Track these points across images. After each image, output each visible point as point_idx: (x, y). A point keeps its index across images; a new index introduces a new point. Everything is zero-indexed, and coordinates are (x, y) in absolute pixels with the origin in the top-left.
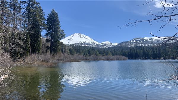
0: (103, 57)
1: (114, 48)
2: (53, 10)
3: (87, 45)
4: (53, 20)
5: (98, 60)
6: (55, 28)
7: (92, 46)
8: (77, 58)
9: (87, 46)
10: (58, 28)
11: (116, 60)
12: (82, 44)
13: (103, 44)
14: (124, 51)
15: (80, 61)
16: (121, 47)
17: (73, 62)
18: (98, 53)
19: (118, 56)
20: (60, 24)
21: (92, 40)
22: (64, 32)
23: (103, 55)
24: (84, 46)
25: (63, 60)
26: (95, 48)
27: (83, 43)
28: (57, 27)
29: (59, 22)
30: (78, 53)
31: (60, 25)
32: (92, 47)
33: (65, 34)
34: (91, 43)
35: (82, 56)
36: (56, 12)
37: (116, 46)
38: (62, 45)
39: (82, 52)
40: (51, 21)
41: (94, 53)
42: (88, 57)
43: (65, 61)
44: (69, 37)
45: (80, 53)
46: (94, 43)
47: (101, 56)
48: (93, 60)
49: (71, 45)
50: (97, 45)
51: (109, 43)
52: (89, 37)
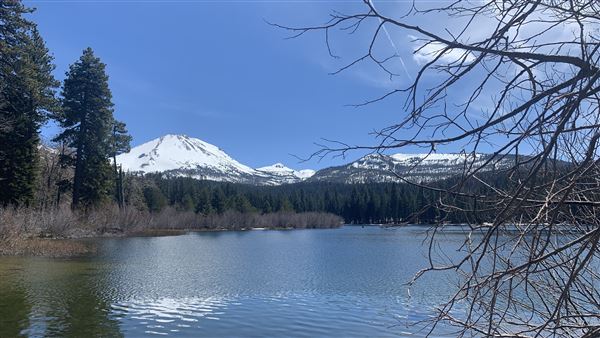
0: (264, 219)
1: (301, 186)
2: (88, 52)
3: (211, 175)
4: (87, 85)
5: (248, 229)
6: (92, 115)
7: (228, 180)
8: (174, 223)
9: (208, 178)
10: (106, 115)
11: (308, 227)
12: (192, 172)
13: (265, 173)
14: (332, 196)
15: (184, 233)
16: (324, 183)
17: (156, 236)
18: (247, 204)
19: (314, 215)
20: (112, 100)
21: (229, 159)
22: (126, 129)
23: (266, 211)
24: (198, 178)
25: (122, 231)
26: (238, 185)
27: (194, 167)
28: (103, 113)
29: (108, 94)
30: (177, 205)
31: (112, 105)
32: (228, 184)
33: (129, 138)
34: (223, 170)
35: (190, 214)
36: (98, 60)
37: (308, 179)
38: (119, 177)
39: (191, 200)
40: (80, 90)
41: (234, 204)
42: (215, 219)
43: (130, 232)
44: (147, 147)
45: (184, 205)
46: (233, 169)
47: (257, 216)
48: (230, 229)
49: (150, 175)
50: (244, 175)
51: (286, 169)
52: (216, 148)
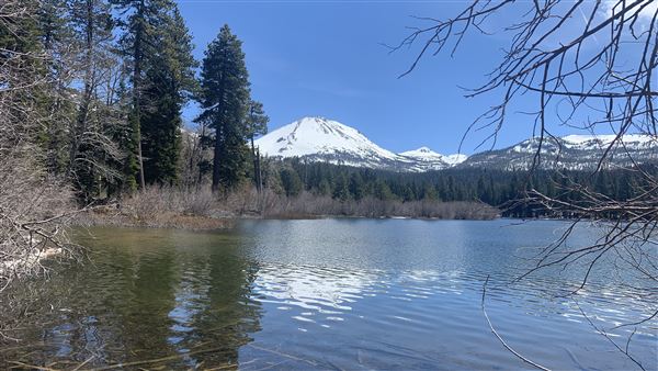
0: (406, 207)
1: (449, 174)
2: (225, 29)
3: (349, 160)
4: (224, 66)
5: (388, 217)
6: (230, 96)
7: (368, 165)
8: (310, 207)
9: (346, 163)
10: (243, 95)
11: (456, 218)
12: (329, 157)
13: (408, 158)
14: (486, 184)
15: (320, 218)
16: (477, 170)
17: (292, 219)
18: (386, 190)
19: (464, 204)
20: (248, 79)
21: (368, 142)
22: (262, 109)
23: (407, 199)
24: (336, 163)
25: (259, 213)
26: (378, 171)
27: (331, 152)
28: (240, 93)
29: (245, 73)
30: (314, 189)
31: (249, 84)
32: (367, 169)
33: (266, 119)
34: (362, 155)
35: (326, 200)
36: (235, 37)
37: (459, 165)
38: (253, 153)
39: (327, 184)
40: (218, 70)
41: (373, 191)
42: (352, 205)
43: (266, 214)
44: (285, 131)
45: (321, 191)
46: (373, 153)
47: (397, 204)
48: (367, 216)
49: (287, 159)
50: (384, 160)
51: (432, 153)
52: (355, 131)
